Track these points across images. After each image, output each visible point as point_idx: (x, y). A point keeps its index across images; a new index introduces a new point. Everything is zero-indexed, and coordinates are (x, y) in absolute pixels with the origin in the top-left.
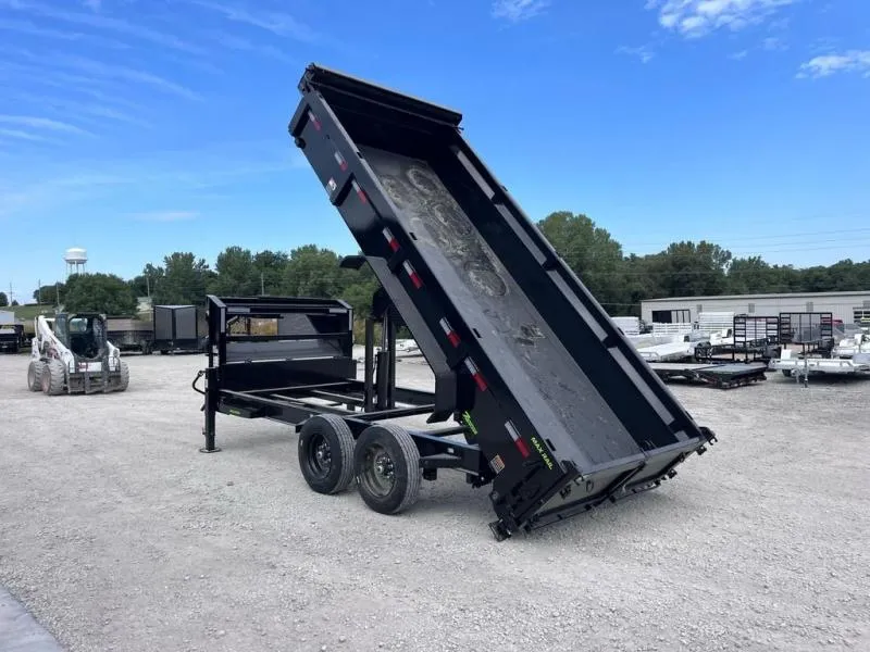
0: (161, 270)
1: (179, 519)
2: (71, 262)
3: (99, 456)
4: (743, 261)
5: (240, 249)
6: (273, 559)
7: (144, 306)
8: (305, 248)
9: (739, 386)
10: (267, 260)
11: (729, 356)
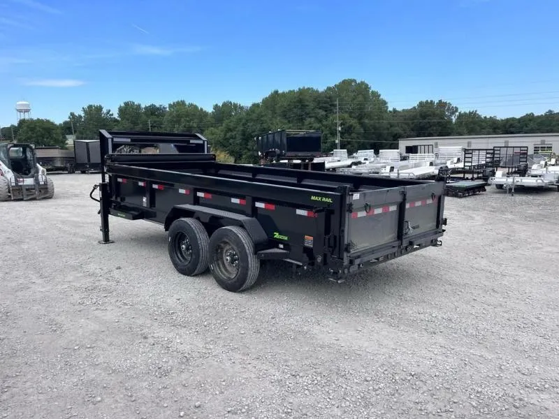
0: (80, 117)
1: (77, 297)
2: (20, 111)
3: (25, 246)
4: (465, 113)
5: (134, 103)
6: (146, 331)
7: (70, 141)
8: (178, 103)
9: (469, 196)
10: (153, 111)
11: (461, 175)
